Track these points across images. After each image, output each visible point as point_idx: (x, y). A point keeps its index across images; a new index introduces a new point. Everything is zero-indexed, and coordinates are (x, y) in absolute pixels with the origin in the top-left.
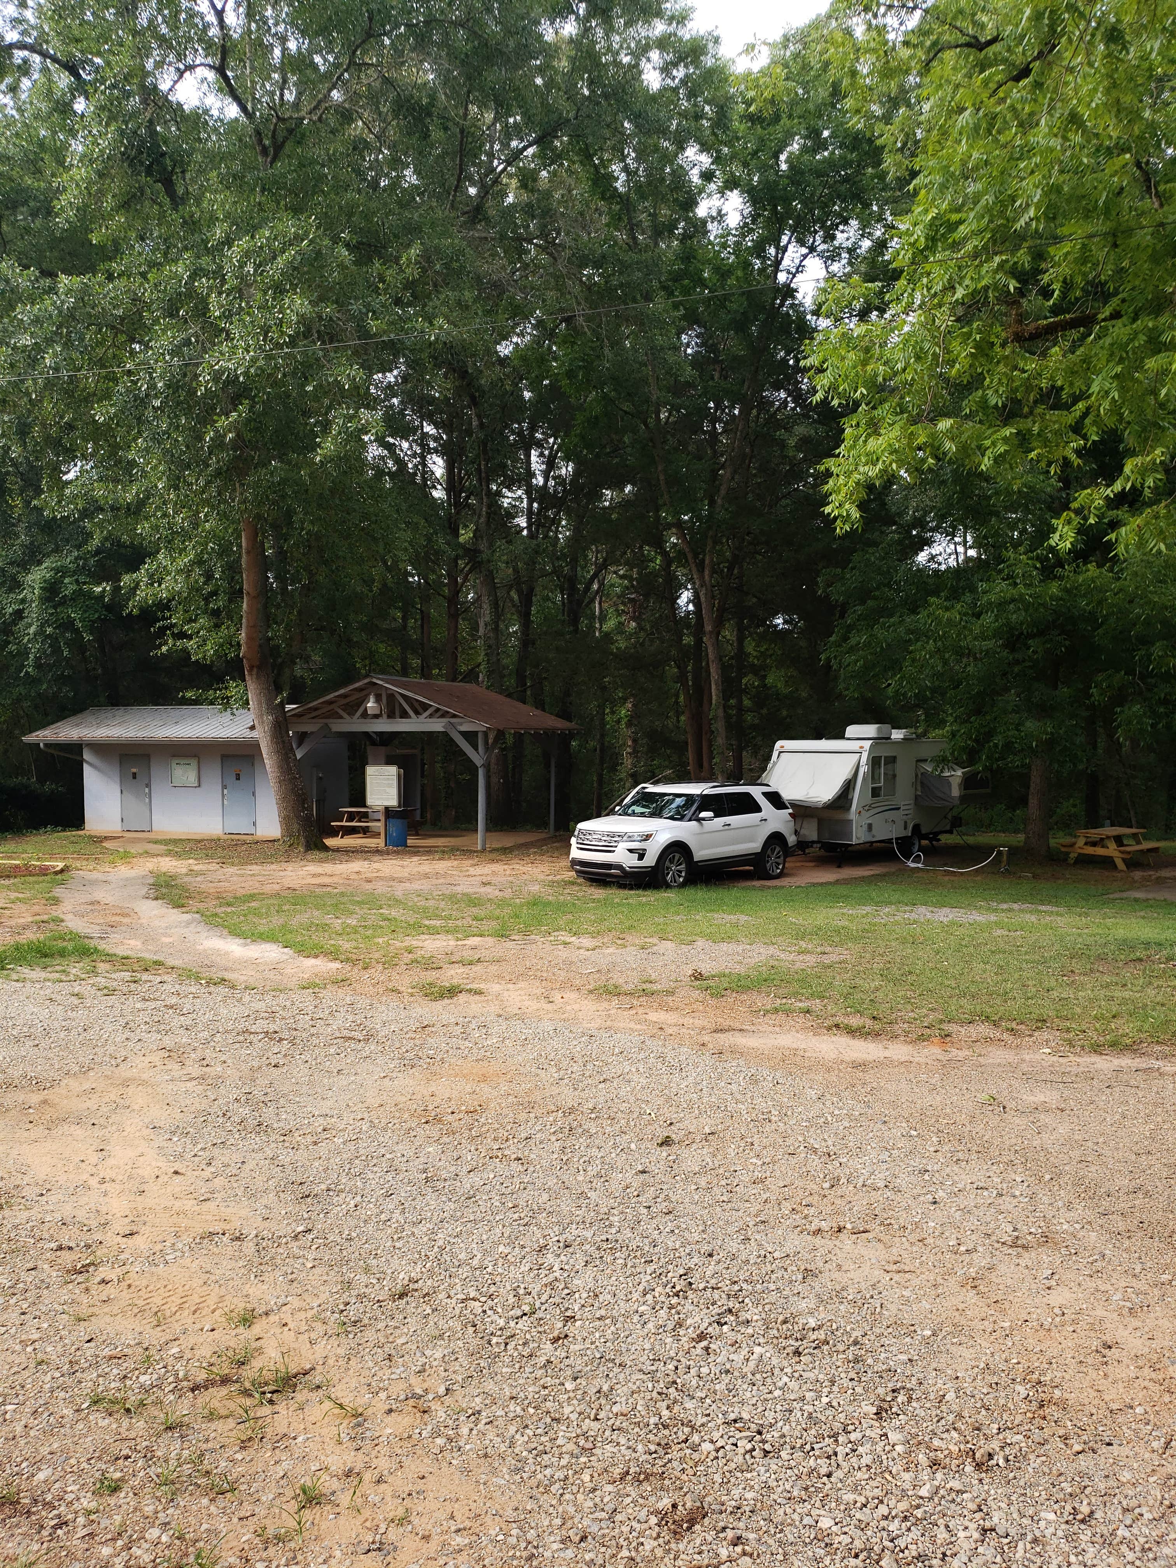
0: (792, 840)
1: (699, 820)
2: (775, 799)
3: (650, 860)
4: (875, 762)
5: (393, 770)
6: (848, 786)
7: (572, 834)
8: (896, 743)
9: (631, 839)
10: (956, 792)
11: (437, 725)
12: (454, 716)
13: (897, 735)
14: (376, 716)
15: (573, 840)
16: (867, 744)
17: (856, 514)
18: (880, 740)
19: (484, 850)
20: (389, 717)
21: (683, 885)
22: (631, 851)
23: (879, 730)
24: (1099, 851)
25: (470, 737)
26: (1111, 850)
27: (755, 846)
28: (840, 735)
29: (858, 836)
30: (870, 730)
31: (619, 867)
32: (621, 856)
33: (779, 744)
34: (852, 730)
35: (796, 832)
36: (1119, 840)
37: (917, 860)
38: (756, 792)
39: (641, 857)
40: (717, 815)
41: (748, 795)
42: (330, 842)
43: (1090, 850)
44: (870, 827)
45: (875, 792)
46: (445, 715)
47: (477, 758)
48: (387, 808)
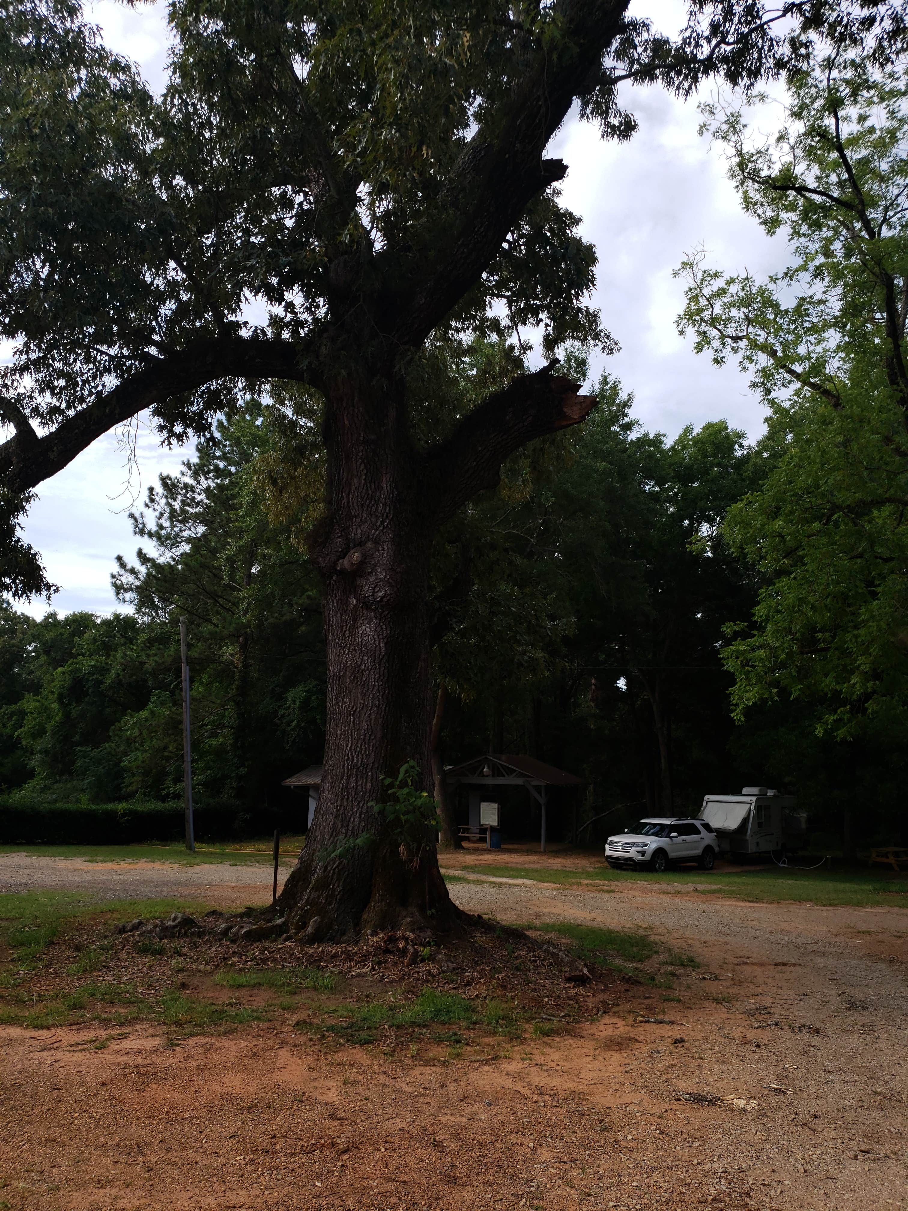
0: (717, 849)
1: (671, 837)
2: (707, 827)
3: (647, 857)
4: (758, 808)
5: (495, 805)
6: (745, 821)
7: (606, 842)
8: (770, 798)
9: (638, 846)
10: (804, 826)
11: (519, 781)
12: (529, 777)
13: (770, 793)
14: (487, 776)
15: (607, 846)
16: (754, 799)
17: (743, 719)
18: (761, 797)
19: (545, 851)
20: (493, 776)
21: (663, 871)
22: (638, 852)
23: (760, 791)
24: (885, 860)
25: (537, 788)
26: (891, 860)
27: (698, 852)
28: (739, 793)
29: (752, 848)
30: (755, 790)
31: (631, 859)
32: (632, 853)
33: (706, 797)
34: (745, 790)
35: (719, 846)
36: (896, 854)
37: (784, 862)
38: (697, 823)
39: (643, 856)
40: (680, 835)
41: (693, 825)
42: (465, 844)
43: (879, 859)
44: (758, 844)
45: (760, 825)
46: (525, 776)
47: (542, 800)
48: (491, 826)
